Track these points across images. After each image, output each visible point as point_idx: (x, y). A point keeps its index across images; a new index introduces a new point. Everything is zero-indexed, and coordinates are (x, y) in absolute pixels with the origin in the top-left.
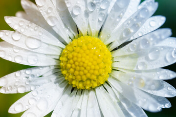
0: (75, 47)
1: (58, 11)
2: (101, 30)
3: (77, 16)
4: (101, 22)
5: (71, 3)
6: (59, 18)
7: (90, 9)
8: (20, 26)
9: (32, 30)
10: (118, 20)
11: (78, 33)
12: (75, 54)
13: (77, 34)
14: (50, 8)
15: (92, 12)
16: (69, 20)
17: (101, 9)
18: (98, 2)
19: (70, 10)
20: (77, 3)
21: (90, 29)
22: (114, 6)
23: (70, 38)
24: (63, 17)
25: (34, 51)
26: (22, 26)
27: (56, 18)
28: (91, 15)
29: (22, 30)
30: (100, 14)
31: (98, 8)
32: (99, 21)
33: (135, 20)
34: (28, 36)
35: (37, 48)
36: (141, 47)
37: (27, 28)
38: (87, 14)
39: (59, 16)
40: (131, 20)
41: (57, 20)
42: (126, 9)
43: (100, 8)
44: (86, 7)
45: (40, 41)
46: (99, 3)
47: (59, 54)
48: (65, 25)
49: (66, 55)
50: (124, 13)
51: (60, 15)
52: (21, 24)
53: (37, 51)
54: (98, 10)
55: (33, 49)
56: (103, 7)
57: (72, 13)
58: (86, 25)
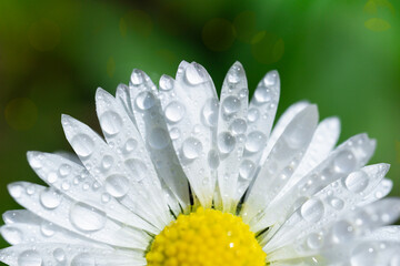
0: (183, 230)
1: (150, 149)
2: (243, 200)
3: (191, 161)
4: (245, 180)
5: (179, 131)
6: (151, 167)
7: (223, 150)
8: (61, 177)
9: (86, 187)
10: (284, 177)
11: (192, 203)
12: (183, 245)
13: (189, 204)
14: (131, 141)
15: (227, 155)
16: (173, 171)
17: (247, 153)
18: (241, 132)
19: (176, 146)
20: (193, 133)
21: (219, 195)
22: (277, 145)
23: (172, 213)
24: (159, 163)
25: (88, 236)
26: (66, 176)
27: (143, 165)
28: (222, 163)
29: (66, 187)
30: (243, 164)
31: (240, 149)
32: (240, 179)
33: (323, 178)
34: (78, 200)
35: (96, 231)
36: (336, 240)
37: (76, 182)
38: (214, 159)
39: (150, 161)
40: (313, 176)
41: (146, 168)
42: (304, 152)
43: (245, 150)
44: (214, 144)
45: (103, 214)
46: (242, 135)
47: (145, 249)
48: (163, 182)
49: (160, 248)
50: (298, 162)
51: (153, 158)
52: (63, 173)
53: (94, 236)
54: (240, 153)
55: (87, 232)
56: (251, 148)
57: (182, 155)
58: (211, 186)
